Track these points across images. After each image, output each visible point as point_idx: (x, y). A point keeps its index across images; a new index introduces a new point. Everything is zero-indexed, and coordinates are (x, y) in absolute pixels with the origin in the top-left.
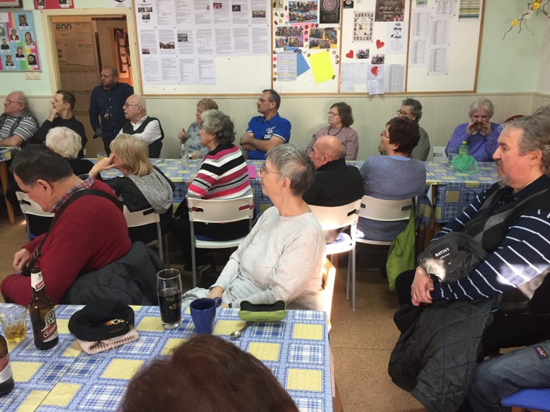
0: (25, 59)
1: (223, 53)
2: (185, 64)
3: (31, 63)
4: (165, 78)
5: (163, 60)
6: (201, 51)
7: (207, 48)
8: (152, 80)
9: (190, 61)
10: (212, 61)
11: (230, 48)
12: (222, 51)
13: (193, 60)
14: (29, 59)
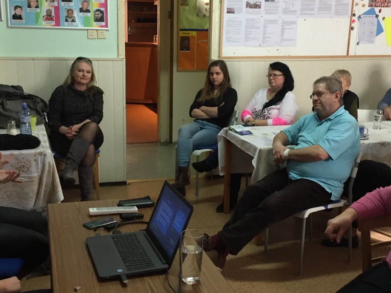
0: (90, 15)
1: (307, 14)
2: (269, 25)
3: (97, 20)
4: (247, 39)
5: (247, 20)
6: (286, 12)
7: (292, 9)
8: (233, 42)
9: (274, 22)
10: (294, 23)
11: (313, 9)
12: (306, 12)
13: (277, 21)
14: (95, 14)
